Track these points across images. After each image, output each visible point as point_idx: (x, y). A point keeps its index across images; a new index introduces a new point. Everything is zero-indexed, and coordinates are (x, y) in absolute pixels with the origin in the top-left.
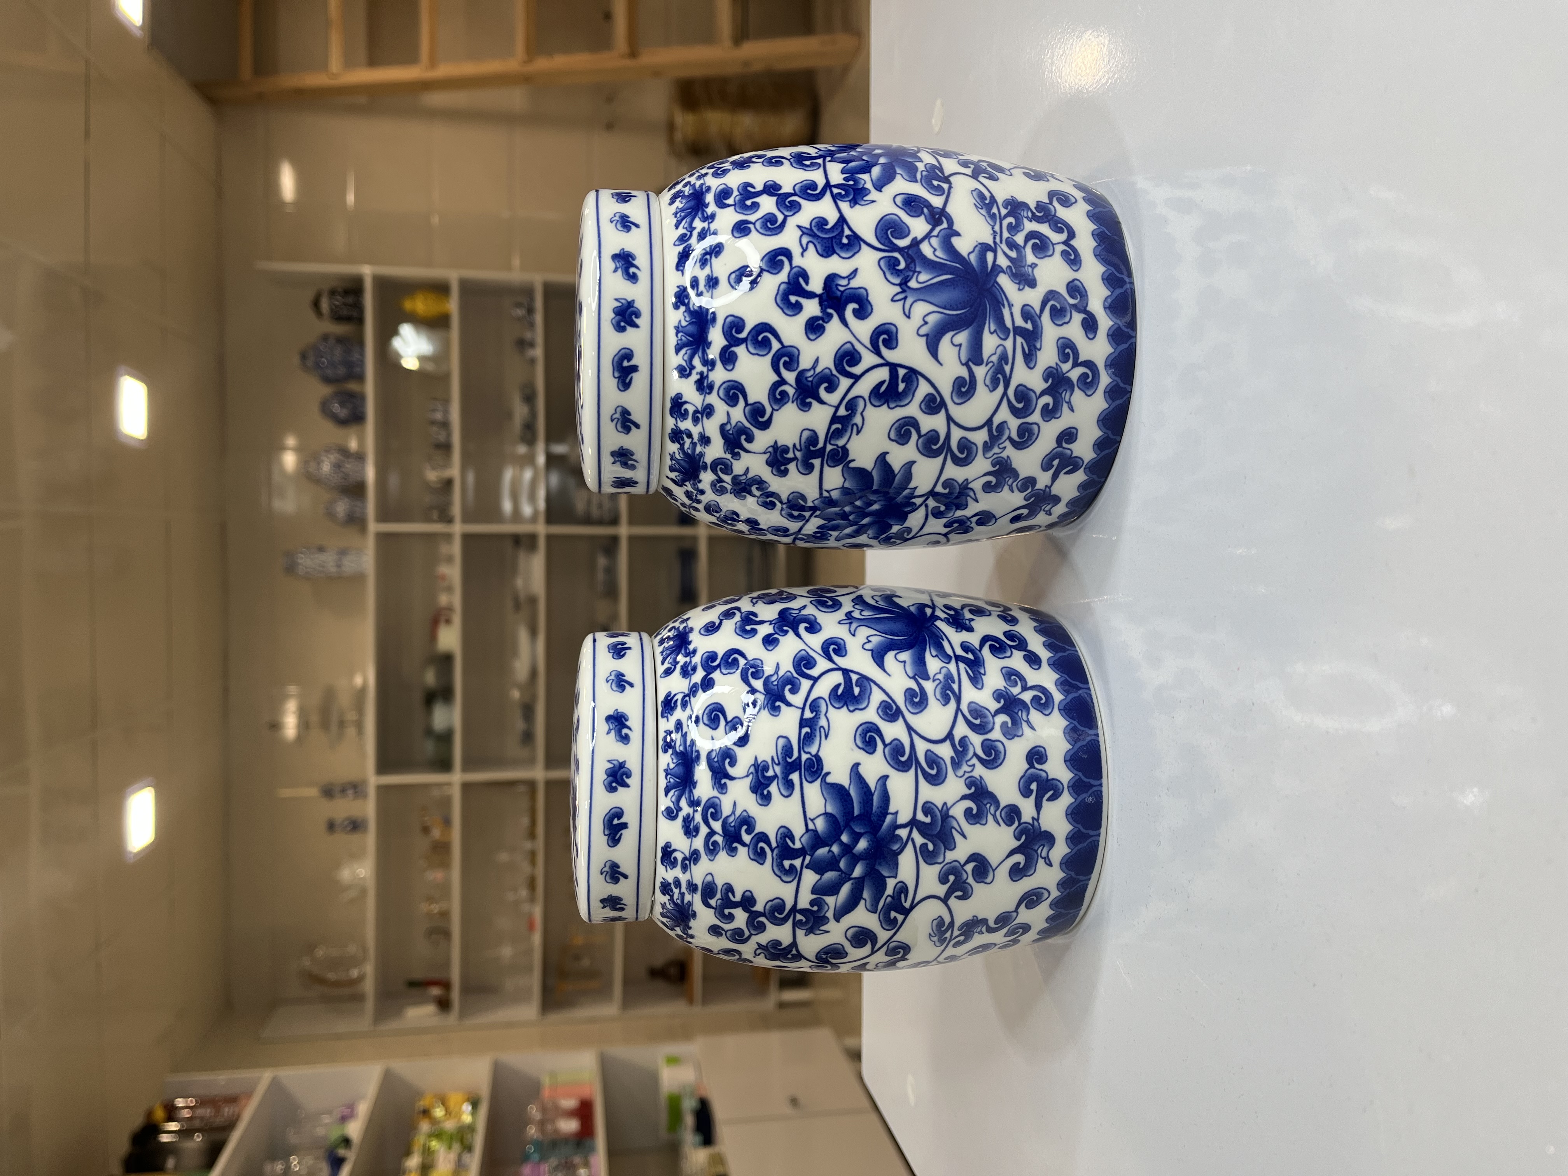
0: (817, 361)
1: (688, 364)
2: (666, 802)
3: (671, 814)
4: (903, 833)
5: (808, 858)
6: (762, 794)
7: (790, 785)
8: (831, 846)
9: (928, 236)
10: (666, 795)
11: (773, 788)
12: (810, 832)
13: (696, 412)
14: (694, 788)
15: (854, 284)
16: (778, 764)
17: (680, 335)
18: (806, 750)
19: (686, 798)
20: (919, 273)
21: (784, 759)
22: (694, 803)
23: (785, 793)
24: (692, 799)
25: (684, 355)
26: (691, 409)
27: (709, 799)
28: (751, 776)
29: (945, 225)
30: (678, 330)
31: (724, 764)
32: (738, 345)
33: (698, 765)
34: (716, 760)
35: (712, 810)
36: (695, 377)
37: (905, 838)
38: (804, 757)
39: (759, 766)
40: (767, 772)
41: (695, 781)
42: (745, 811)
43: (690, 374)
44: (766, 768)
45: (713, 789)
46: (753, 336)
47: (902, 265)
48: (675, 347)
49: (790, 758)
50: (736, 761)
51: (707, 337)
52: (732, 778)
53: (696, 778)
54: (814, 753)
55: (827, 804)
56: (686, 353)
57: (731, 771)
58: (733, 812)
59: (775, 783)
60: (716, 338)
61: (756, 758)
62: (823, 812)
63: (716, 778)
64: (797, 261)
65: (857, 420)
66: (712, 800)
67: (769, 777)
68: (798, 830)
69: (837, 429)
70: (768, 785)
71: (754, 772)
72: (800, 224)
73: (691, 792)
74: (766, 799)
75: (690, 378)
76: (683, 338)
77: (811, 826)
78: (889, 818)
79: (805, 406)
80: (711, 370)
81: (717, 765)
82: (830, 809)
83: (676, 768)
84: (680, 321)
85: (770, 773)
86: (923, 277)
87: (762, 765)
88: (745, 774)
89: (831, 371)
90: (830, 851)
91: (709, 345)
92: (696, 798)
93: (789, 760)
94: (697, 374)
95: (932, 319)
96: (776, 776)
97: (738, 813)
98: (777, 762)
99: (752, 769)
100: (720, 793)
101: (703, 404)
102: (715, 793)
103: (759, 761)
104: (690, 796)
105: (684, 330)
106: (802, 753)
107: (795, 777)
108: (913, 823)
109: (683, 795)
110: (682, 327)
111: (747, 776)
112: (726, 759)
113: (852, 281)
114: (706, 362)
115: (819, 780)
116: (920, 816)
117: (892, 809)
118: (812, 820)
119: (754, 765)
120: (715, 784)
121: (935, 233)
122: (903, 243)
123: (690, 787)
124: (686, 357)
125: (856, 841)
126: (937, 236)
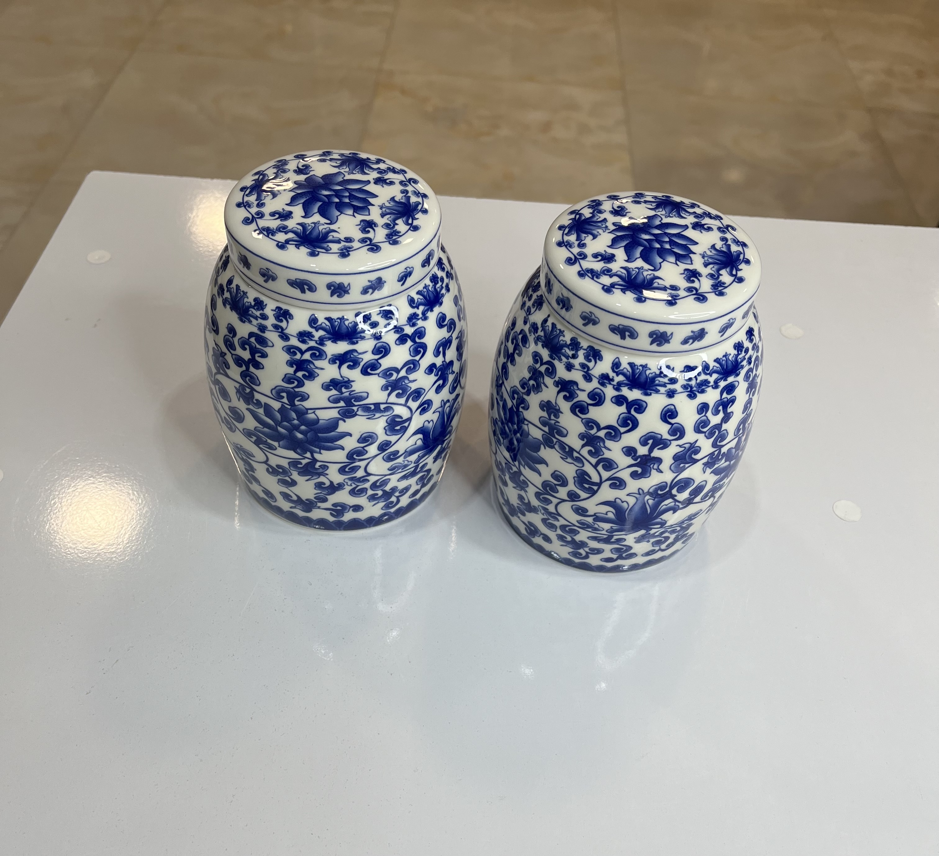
0: (609, 450)
1: (621, 371)
2: (321, 317)
3: (313, 321)
4: (308, 455)
5: (289, 407)
6: (330, 386)
7: (336, 401)
8: (298, 420)
9: (676, 501)
10: (326, 319)
11: (334, 392)
12: (306, 411)
13: (589, 369)
14: (332, 342)
15: (654, 472)
16: (350, 394)
17: (641, 368)
18: (360, 409)
19: (325, 335)
20: (654, 500)
21: (353, 398)
22: (321, 342)
23: (331, 399)
24: (324, 340)
25: (627, 369)
26: (591, 365)
27: (325, 352)
28: (341, 379)
29: (681, 506)
30: (645, 367)
31: (349, 361)
32: (627, 408)
33: (348, 344)
34: (352, 356)
35: (318, 354)
36: (611, 374)
37: (306, 455)
38: (355, 408)
39: (349, 383)
40: (345, 388)
41: (337, 342)
42: (318, 375)
43: (614, 371)
44: (347, 387)
45: (332, 355)
46: (631, 418)
47: (660, 492)
48: (633, 363)
49: (354, 401)
50: (351, 369)
51: (636, 388)
52: (339, 367)
53: (339, 342)
54: (358, 413)
55: (325, 421)
56: (628, 371)
57: (345, 367)
58: (317, 368)
59: (338, 393)
60: (634, 395)
61: (353, 381)
62: (320, 418)
63: (339, 357)
64: (674, 443)
65: (569, 460)
66: (325, 354)
67: (341, 390)
68: (307, 404)
69: (566, 448)
70: (336, 389)
71: (344, 381)
72: (698, 442)
73: (329, 339)
74: (326, 387)
75: (611, 370)
76: (638, 370)
77: (310, 411)
78: (318, 450)
79: (582, 436)
80: (614, 388)
81: (349, 357)
82: (321, 421)
83: (345, 326)
84: (650, 369)
85: (344, 390)
86: (651, 502)
87: (349, 385)
88: (343, 375)
89: (601, 455)
90: (294, 419)
91: (631, 389)
92: (325, 343)
93: (353, 401)
94: (613, 377)
95: (625, 505)
96: (342, 393)
97: (316, 370)
98: (352, 393)
99: (346, 379)
100: (330, 359)
101: (593, 375)
102: (329, 356)
103: (352, 383)
104: (326, 339)
105: (644, 372)
106: (358, 407)
107: (342, 404)
108: (315, 461)
109: (327, 332)
110: (646, 370)
111: (341, 377)
112: (352, 362)
113: (655, 471)
114: (620, 384)
115: (340, 417)
116: (318, 464)
117: (322, 451)
118: (314, 412)
119: (349, 380)
120: (335, 356)
121: (677, 503)
122: (674, 492)
123: (333, 338)
124: (625, 370)
125: (301, 433)
126: (675, 505)
